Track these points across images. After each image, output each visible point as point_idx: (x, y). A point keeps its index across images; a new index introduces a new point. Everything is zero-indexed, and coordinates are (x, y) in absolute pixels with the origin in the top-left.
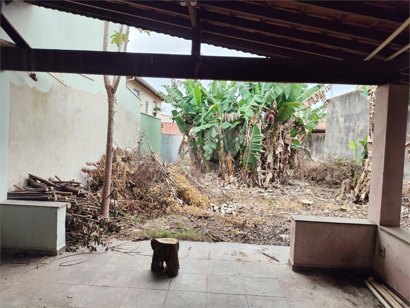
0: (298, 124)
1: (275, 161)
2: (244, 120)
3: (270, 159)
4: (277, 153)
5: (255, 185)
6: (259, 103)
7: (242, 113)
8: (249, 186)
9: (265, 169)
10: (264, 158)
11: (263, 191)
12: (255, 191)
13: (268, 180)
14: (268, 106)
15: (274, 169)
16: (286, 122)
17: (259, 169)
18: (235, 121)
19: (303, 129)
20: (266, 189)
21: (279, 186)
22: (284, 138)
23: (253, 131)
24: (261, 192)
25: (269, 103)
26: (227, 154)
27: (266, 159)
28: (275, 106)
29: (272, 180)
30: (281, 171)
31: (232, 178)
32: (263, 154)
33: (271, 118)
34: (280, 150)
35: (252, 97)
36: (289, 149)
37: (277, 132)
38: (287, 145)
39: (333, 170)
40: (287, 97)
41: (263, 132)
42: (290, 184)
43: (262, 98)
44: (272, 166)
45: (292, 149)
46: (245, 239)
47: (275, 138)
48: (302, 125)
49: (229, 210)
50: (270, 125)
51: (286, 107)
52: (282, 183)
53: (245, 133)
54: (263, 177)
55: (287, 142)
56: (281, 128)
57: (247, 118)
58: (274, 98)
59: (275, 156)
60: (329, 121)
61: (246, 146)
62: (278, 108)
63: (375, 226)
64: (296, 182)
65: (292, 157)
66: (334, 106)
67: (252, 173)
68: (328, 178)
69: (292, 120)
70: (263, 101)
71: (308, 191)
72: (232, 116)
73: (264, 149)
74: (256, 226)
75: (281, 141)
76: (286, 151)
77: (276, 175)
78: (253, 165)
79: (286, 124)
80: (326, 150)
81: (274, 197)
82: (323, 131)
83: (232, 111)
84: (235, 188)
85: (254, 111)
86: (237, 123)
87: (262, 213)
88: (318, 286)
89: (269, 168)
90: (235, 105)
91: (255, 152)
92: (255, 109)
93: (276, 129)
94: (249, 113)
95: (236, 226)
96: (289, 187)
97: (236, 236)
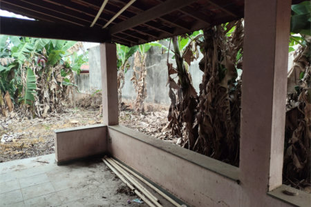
0: (66, 66)
1: (51, 96)
2: (18, 64)
3: (46, 95)
4: (52, 89)
5: (35, 116)
6: (30, 50)
7: (15, 58)
8: (29, 118)
9: (42, 103)
10: (40, 95)
11: (43, 120)
12: (35, 121)
13: (46, 111)
14: (40, 52)
15: (51, 102)
16: (56, 65)
17: (37, 103)
18: (9, 65)
19: (70, 70)
20: (45, 118)
21: (56, 114)
22: (56, 78)
23: (28, 73)
24: (40, 121)
25: (39, 50)
26: (5, 93)
27: (43, 94)
28: (45, 52)
29: (50, 111)
30: (57, 103)
31: (13, 114)
32: (39, 92)
33: (42, 62)
34: (53, 87)
35: (23, 44)
36: (61, 85)
37: (50, 73)
38: (59, 83)
39: (95, 98)
40: (54, 46)
41: (37, 73)
42: (65, 112)
43: (32, 46)
44: (48, 100)
45: (63, 86)
46: (23, 156)
47: (49, 78)
48: (69, 67)
49: (9, 139)
50: (43, 68)
51: (54, 53)
52: (59, 112)
53: (20, 75)
54: (41, 109)
55: (59, 80)
56: (52, 70)
57: (20, 62)
58: (43, 46)
59: (50, 91)
60: (90, 64)
61: (22, 86)
62: (48, 54)
63: (106, 127)
64: (70, 110)
65: (64, 91)
66: (93, 53)
67: (31, 107)
68: (92, 104)
69: (61, 63)
70: (34, 48)
71: (78, 115)
72: (6, 60)
73: (40, 87)
74: (33, 145)
75: (54, 80)
76: (59, 88)
77: (53, 106)
78: (31, 101)
79: (57, 67)
80: (91, 85)
81: (52, 123)
82: (88, 72)
83: (6, 56)
84: (16, 121)
85: (26, 56)
86: (11, 67)
87: (39, 135)
88: (73, 169)
89: (46, 101)
90: (7, 51)
91: (32, 90)
92: (27, 55)
93: (48, 71)
94: (22, 59)
95: (15, 149)
96: (64, 114)
97: (15, 156)
